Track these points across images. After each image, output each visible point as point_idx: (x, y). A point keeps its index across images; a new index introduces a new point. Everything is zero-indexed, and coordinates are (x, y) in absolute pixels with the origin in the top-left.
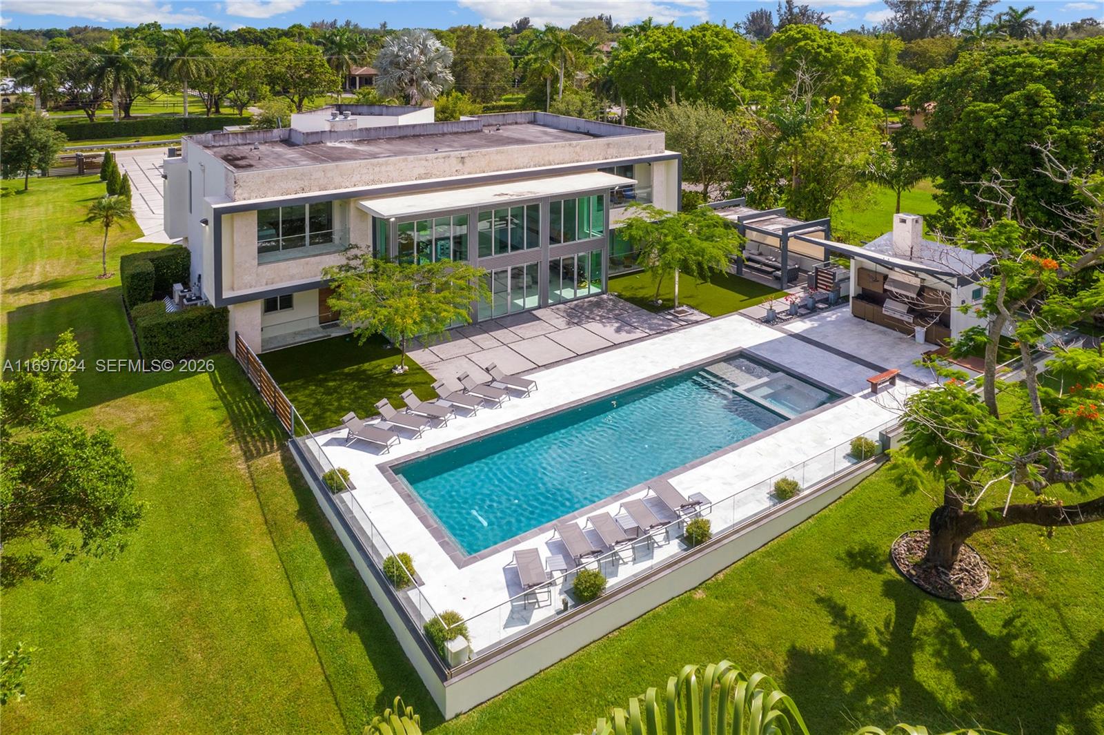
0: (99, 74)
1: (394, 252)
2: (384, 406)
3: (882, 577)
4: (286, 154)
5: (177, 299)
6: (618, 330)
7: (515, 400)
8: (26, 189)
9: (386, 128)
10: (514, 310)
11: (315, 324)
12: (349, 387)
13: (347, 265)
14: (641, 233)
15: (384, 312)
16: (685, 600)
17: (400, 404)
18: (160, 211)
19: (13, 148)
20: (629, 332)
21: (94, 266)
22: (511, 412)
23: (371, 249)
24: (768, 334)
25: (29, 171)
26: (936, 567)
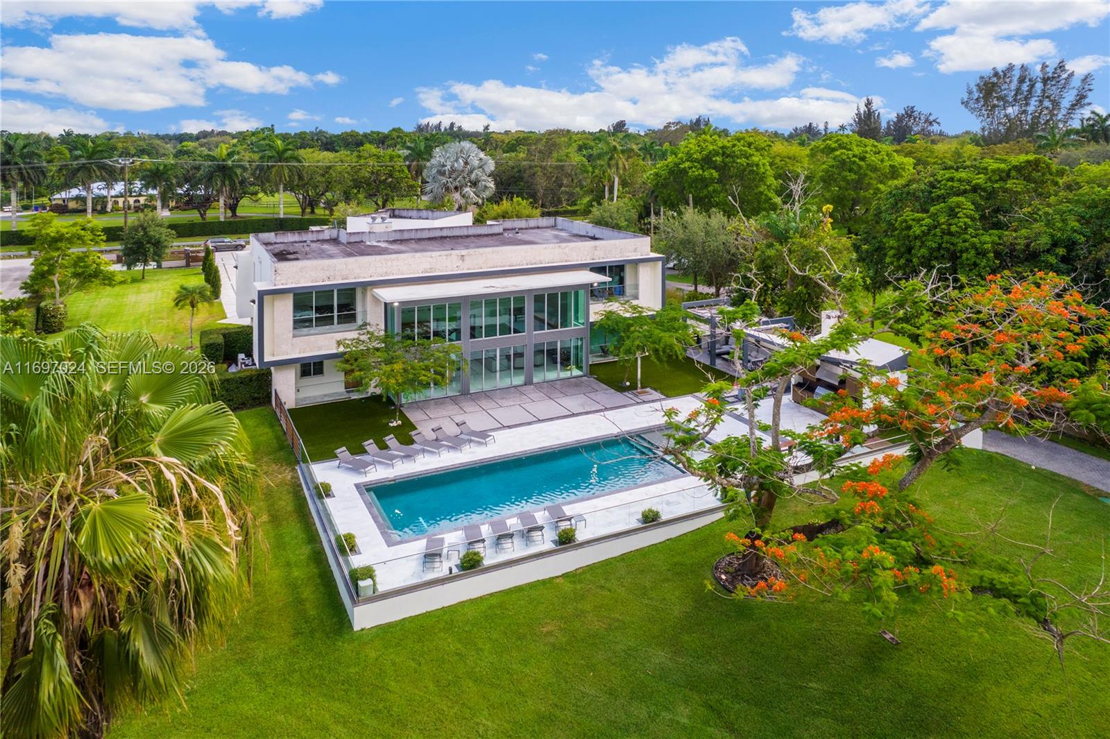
0: (210, 178)
1: (398, 330)
2: (370, 445)
4: (329, 250)
6: (581, 403)
7: (474, 448)
8: (143, 278)
9: (417, 230)
10: (503, 385)
11: (341, 389)
13: (358, 339)
16: (546, 582)
19: (135, 243)
20: (590, 405)
21: (184, 340)
22: (470, 455)
25: (146, 263)
26: (743, 575)
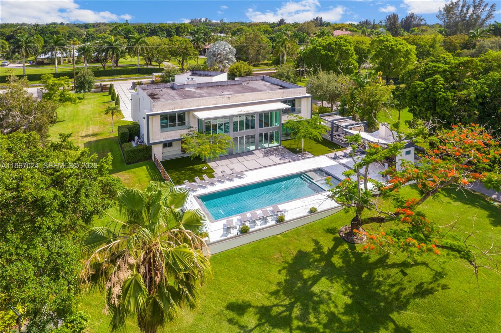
0: (107, 51)
1: (204, 130)
2: (197, 179)
3: (334, 236)
4: (171, 93)
5: (136, 142)
6: (280, 159)
7: (239, 180)
8: (84, 97)
9: (206, 83)
10: (246, 150)
11: (180, 152)
12: (188, 173)
13: (189, 133)
14: (291, 125)
15: (199, 150)
16: (274, 237)
17: (202, 179)
18: (130, 108)
19: (80, 83)
20: (284, 160)
21: (108, 128)
22: (237, 183)
23: (197, 128)
24: (333, 163)
25: (85, 91)
26: (351, 234)
